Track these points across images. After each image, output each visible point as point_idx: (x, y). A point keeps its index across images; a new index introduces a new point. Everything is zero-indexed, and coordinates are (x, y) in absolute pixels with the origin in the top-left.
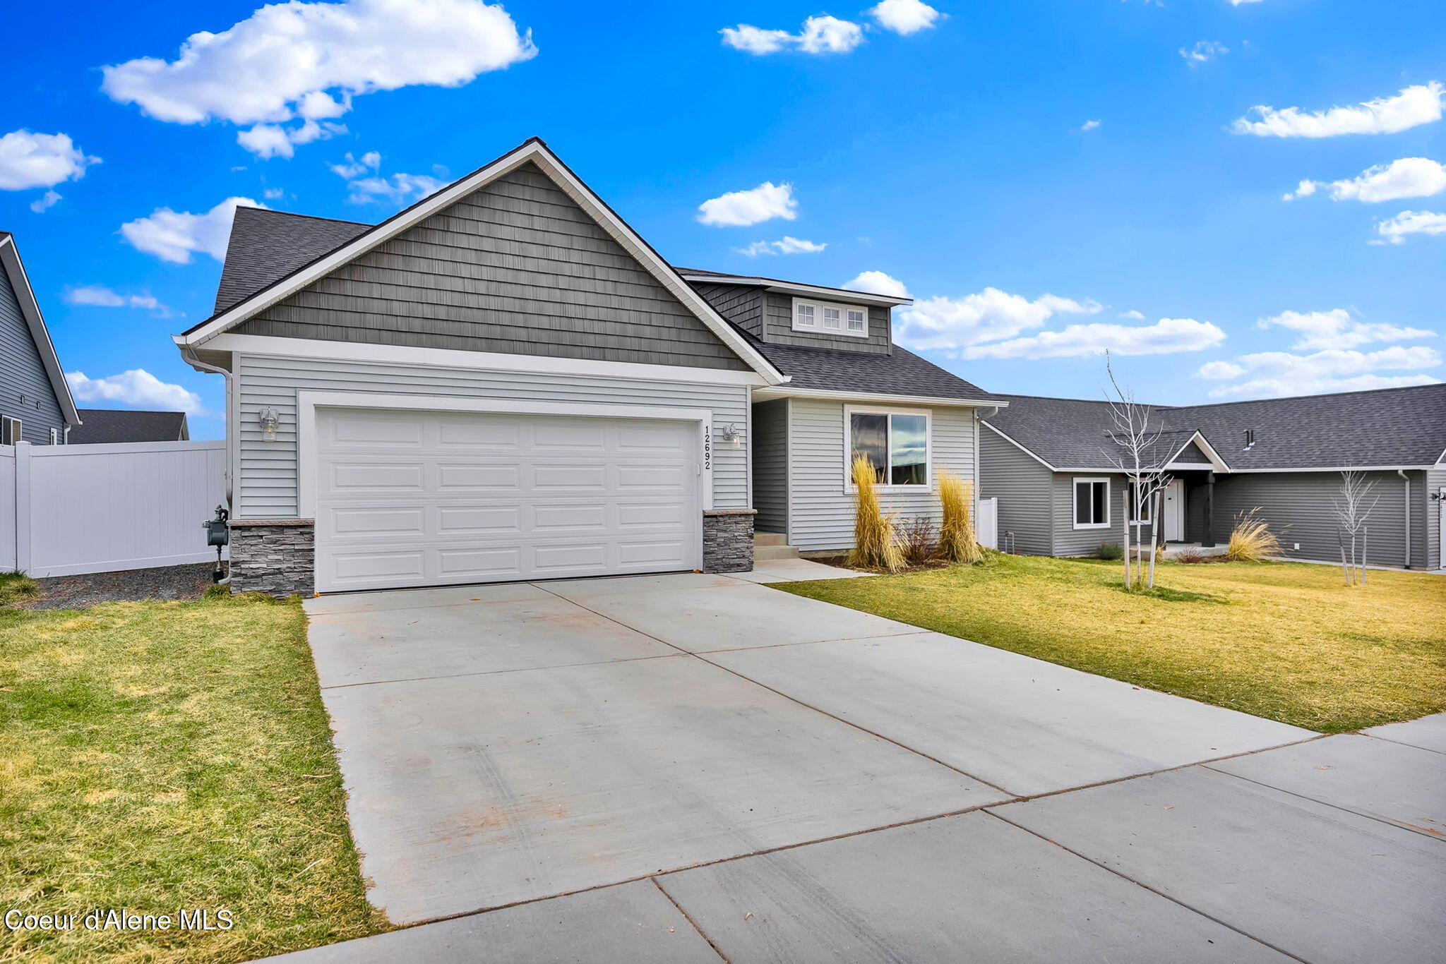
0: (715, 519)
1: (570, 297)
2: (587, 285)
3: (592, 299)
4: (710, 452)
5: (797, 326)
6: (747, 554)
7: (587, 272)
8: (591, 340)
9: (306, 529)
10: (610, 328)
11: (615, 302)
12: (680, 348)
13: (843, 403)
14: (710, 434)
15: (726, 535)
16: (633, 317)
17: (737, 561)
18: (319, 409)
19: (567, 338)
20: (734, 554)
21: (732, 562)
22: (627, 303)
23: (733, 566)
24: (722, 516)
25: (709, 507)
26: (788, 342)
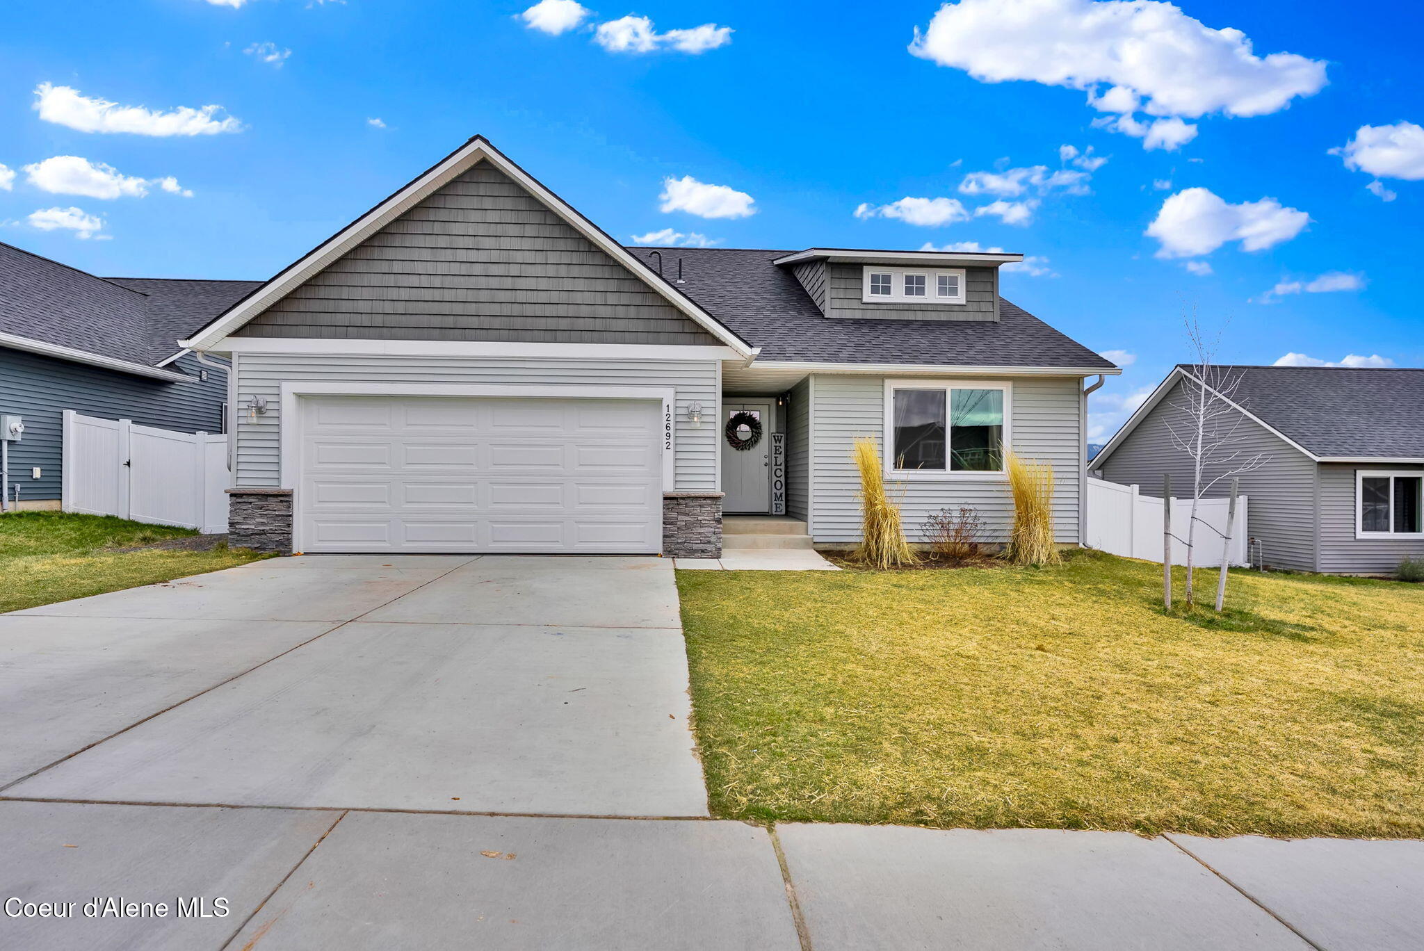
0: (675, 502)
1: (522, 284)
2: (539, 270)
3: (543, 284)
4: (671, 432)
5: (868, 296)
6: (713, 539)
7: (539, 258)
8: (541, 324)
9: (285, 498)
10: (562, 310)
11: (568, 285)
12: (641, 326)
13: (882, 377)
14: (671, 412)
15: (688, 518)
16: (588, 298)
17: (701, 547)
18: (300, 396)
19: (518, 323)
20: (697, 539)
21: (695, 547)
22: (580, 284)
23: (696, 551)
24: (683, 498)
25: (669, 488)
26: (858, 315)
